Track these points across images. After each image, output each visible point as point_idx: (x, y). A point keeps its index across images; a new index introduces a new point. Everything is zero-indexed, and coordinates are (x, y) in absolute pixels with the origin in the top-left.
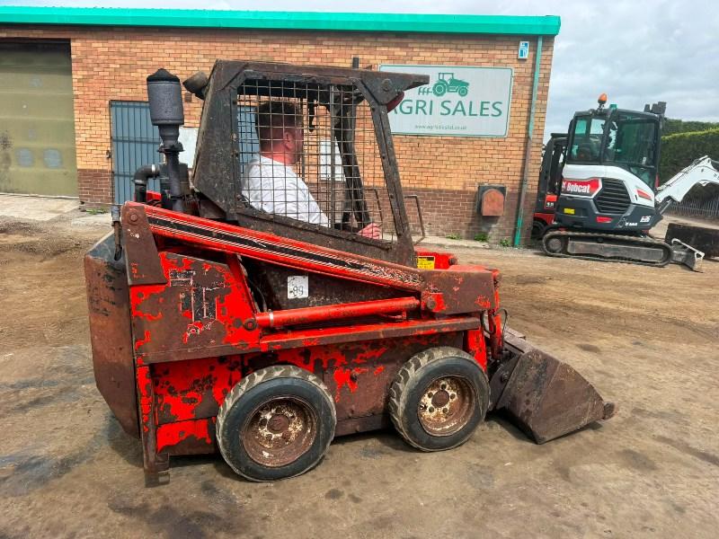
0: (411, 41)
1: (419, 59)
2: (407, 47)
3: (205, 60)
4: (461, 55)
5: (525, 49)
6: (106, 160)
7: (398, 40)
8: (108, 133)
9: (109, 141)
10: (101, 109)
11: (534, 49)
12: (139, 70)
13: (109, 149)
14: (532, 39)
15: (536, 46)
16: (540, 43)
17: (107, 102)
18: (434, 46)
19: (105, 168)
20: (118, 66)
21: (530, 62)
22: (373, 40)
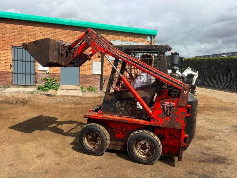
0: (119, 34)
1: (121, 39)
2: (118, 35)
3: (52, 34)
4: (132, 39)
5: (149, 38)
6: (10, 68)
7: (115, 33)
8: (11, 58)
9: (11, 61)
10: (8, 49)
11: (151, 39)
12: (25, 36)
13: (11, 64)
14: (151, 36)
15: (152, 38)
16: (153, 37)
17: (11, 46)
18: (126, 36)
19: (9, 71)
20: (16, 34)
21: (150, 42)
22: (108, 32)
